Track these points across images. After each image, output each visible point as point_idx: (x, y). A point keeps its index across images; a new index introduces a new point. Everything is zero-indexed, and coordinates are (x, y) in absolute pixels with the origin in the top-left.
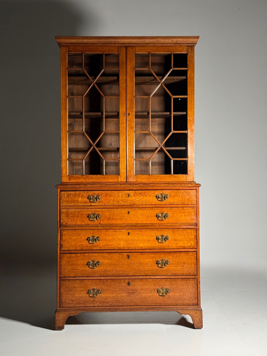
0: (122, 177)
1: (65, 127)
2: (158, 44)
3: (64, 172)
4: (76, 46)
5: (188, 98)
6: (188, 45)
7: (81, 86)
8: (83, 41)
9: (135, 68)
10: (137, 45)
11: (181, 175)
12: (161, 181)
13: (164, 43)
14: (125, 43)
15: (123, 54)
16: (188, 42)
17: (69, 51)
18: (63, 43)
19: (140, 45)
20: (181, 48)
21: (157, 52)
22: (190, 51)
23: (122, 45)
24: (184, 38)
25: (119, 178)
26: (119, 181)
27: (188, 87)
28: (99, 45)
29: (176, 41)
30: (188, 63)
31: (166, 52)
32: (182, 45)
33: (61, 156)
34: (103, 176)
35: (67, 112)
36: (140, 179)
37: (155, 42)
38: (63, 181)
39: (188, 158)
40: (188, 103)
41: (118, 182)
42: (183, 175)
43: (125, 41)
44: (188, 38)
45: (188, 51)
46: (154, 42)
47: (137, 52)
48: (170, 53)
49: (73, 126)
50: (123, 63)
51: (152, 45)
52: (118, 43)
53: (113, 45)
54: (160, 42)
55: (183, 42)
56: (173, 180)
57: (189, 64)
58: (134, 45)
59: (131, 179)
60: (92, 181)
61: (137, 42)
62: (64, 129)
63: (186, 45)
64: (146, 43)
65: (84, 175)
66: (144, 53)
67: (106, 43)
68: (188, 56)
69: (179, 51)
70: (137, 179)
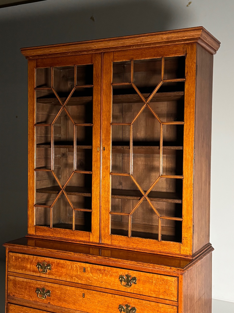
0: (94, 237)
1: (32, 164)
2: (143, 45)
3: (30, 221)
4: (45, 58)
5: (185, 125)
6: (186, 42)
7: (76, 106)
8: (50, 52)
9: (112, 83)
10: (116, 50)
11: (172, 242)
12: (144, 248)
13: (150, 44)
14: (100, 49)
15: (98, 65)
16: (186, 38)
17: (37, 66)
18: (30, 56)
19: (120, 50)
20: (175, 49)
21: (142, 57)
22: (189, 51)
23: (97, 52)
24: (178, 32)
25: (91, 236)
26: (91, 240)
27: (185, 108)
28: (69, 54)
29: (168, 38)
30: (186, 71)
31: (154, 56)
32: (177, 43)
33: (27, 201)
34: (72, 232)
35: (34, 145)
36: (117, 241)
37: (138, 43)
38: (29, 232)
39: (183, 217)
40: (184, 134)
41: (89, 243)
42: (175, 243)
43: (99, 45)
44: (184, 31)
45: (186, 51)
46: (136, 43)
47: (115, 60)
48: (160, 57)
49: (67, 157)
50: (97, 77)
51: (134, 48)
52: (91, 50)
53: (86, 53)
54: (144, 42)
55: (178, 38)
56: (160, 248)
57: (188, 72)
58: (111, 51)
59: (105, 240)
60: (59, 236)
61: (114, 46)
62: (31, 167)
63: (183, 42)
64: (127, 46)
65: (52, 228)
66: (124, 61)
67: (76, 52)
68: (186, 60)
69: (173, 53)
70: (112, 241)
